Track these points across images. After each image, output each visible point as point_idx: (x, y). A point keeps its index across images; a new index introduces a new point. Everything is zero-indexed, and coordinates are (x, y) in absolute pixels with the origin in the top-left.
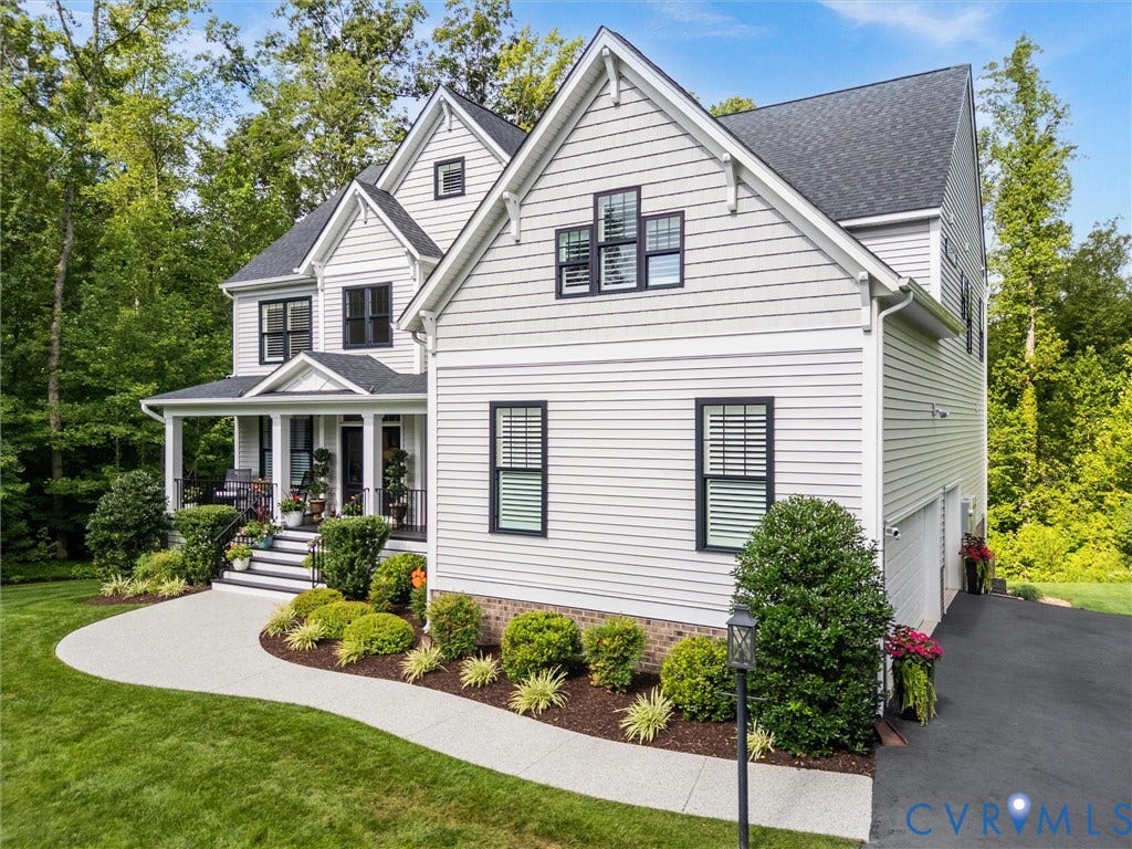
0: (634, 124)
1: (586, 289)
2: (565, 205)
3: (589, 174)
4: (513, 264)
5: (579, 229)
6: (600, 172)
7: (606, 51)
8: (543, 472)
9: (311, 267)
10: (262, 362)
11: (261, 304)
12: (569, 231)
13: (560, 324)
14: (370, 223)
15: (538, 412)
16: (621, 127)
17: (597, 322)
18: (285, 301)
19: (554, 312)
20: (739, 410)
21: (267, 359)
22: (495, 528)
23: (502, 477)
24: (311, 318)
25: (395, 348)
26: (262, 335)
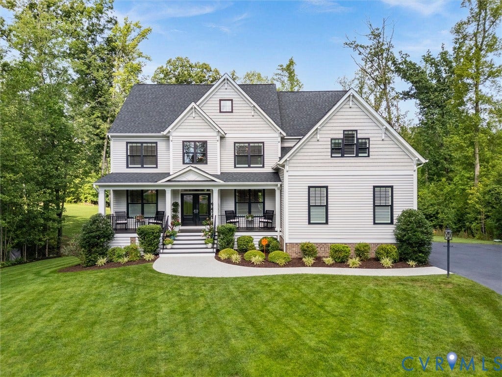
0: (354, 114)
1: (340, 155)
2: (334, 132)
3: (342, 124)
4: (316, 147)
5: (338, 139)
6: (345, 124)
7: (352, 94)
8: (327, 206)
9: (169, 132)
10: (127, 167)
11: (127, 143)
12: (335, 139)
13: (332, 165)
14: (196, 118)
15: (325, 189)
16: (350, 113)
17: (345, 164)
18: (142, 143)
19: (330, 161)
20: (384, 189)
21: (130, 166)
22: (310, 223)
23: (312, 209)
24: (157, 151)
25: (208, 165)
26: (127, 156)
